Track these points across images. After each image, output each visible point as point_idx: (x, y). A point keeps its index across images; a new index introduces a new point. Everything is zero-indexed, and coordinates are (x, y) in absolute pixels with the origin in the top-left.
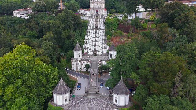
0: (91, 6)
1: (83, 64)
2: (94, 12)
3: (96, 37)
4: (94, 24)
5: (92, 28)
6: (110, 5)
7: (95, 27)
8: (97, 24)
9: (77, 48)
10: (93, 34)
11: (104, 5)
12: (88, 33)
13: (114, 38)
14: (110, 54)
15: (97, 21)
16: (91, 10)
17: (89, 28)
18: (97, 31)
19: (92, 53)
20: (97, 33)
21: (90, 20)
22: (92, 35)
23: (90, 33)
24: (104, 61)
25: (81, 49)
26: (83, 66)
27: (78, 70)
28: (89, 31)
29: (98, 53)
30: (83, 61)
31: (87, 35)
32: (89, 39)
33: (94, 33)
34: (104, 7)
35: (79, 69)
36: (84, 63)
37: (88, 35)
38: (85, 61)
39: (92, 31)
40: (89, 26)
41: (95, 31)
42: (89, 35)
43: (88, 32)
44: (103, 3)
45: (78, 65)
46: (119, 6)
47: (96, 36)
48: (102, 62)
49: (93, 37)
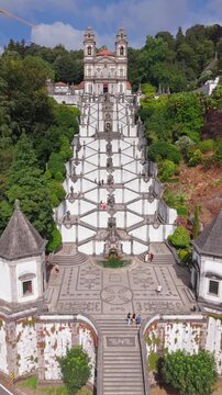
0: (89, 71)
1: (47, 339)
2: (98, 89)
3: (109, 165)
4: (101, 118)
5: (92, 132)
6: (140, 73)
7: (102, 129)
8: (108, 118)
9: (15, 242)
10: (100, 153)
11: (125, 68)
12: (77, 151)
13: (193, 170)
14: (209, 275)
15: (107, 111)
16: (87, 84)
17: (83, 131)
18: (114, 143)
19: (100, 248)
20: (115, 149)
21: (85, 107)
22: (95, 160)
23: (88, 153)
24: (177, 321)
25: (35, 245)
26: (49, 353)
27: (21, 371)
28: (82, 144)
29: (126, 247)
30: (49, 327)
31: (77, 159)
32: (81, 176)
33: (104, 149)
34: (125, 74)
35: (24, 367)
36: (53, 336)
37: (80, 157)
38: (62, 321)
39: (95, 145)
40: (83, 126)
41: (104, 143)
42: (83, 159)
43: (79, 148)
44: (122, 63)
45: (19, 344)
46: (166, 73)
47: (110, 161)
48: (165, 325)
49: (99, 168)
